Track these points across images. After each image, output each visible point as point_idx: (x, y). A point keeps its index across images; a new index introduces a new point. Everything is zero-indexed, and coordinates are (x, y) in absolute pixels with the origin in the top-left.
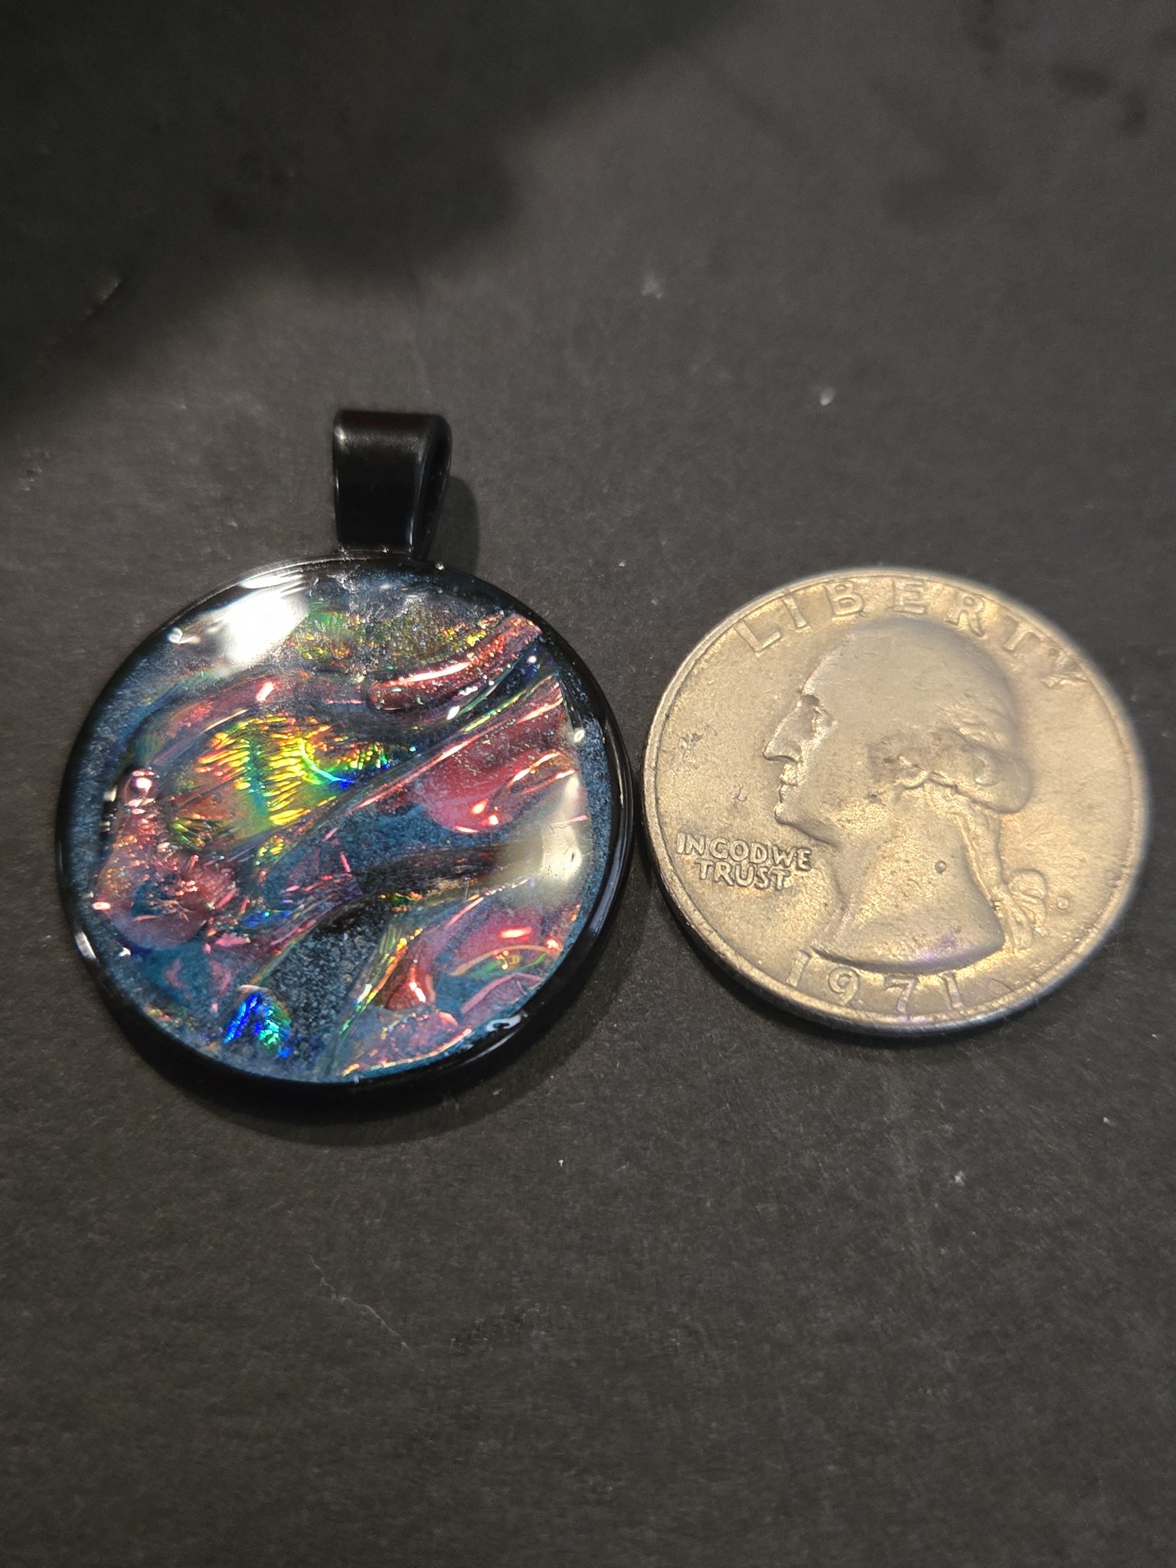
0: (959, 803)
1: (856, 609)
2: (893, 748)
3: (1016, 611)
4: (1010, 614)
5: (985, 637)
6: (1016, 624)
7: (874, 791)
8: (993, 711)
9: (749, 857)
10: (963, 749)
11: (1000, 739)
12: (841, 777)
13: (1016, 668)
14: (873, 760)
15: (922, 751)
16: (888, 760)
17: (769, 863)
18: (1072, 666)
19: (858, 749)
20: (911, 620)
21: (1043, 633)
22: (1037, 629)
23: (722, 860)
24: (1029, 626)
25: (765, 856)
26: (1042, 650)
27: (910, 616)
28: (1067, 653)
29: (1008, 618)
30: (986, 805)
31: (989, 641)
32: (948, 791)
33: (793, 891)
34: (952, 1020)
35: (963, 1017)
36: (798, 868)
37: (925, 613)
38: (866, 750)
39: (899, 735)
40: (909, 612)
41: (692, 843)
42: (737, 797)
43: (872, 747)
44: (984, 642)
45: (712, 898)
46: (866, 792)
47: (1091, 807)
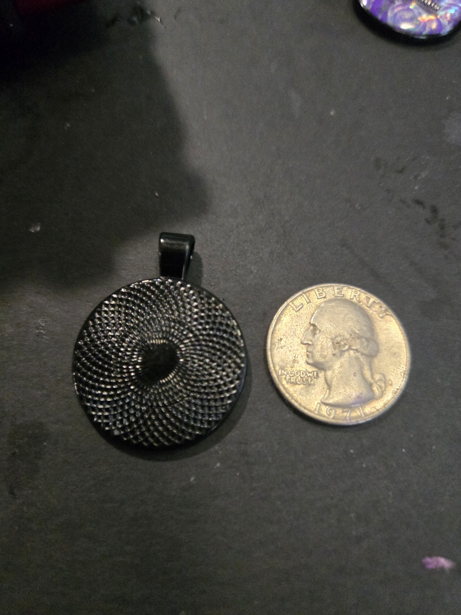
0: (358, 355)
1: (324, 296)
2: (339, 339)
3: (369, 295)
4: (367, 296)
5: (361, 303)
6: (370, 299)
7: (334, 353)
8: (365, 326)
9: (300, 375)
10: (358, 338)
11: (368, 335)
12: (324, 349)
13: (371, 312)
14: (333, 343)
15: (347, 340)
16: (337, 343)
17: (306, 376)
18: (386, 311)
19: (329, 340)
20: (340, 299)
21: (377, 301)
22: (375, 300)
23: (293, 376)
24: (373, 299)
25: (304, 375)
26: (377, 306)
27: (339, 298)
28: (384, 306)
29: (367, 297)
30: (366, 355)
31: (362, 305)
32: (355, 351)
33: (314, 385)
34: (362, 420)
35: (365, 419)
36: (315, 378)
37: (343, 296)
38: (331, 340)
39: (340, 335)
40: (339, 297)
41: (283, 372)
42: (295, 357)
43: (332, 339)
44: (360, 305)
45: (291, 389)
46: (332, 353)
47: (395, 353)
